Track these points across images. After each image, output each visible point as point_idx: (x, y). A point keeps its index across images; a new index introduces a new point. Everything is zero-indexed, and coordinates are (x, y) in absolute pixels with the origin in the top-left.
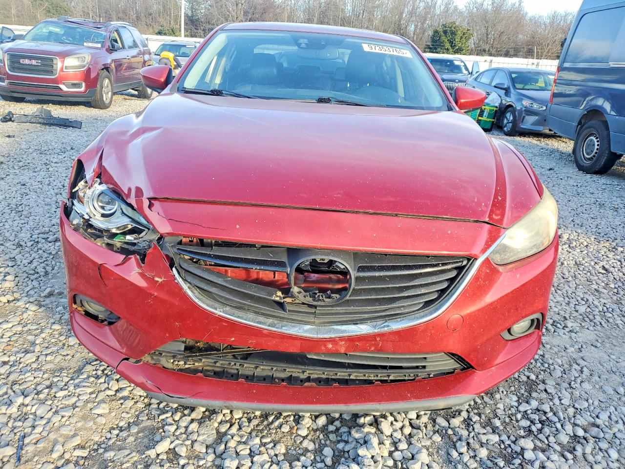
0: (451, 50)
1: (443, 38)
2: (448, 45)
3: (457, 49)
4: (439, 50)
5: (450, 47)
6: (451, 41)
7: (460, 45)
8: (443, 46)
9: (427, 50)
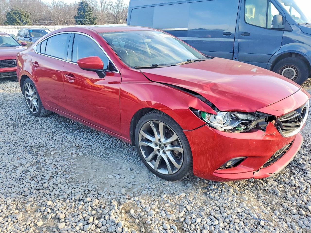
0: (21, 23)
1: (14, 16)
2: (18, 21)
3: (25, 22)
4: (14, 23)
5: (20, 22)
6: (19, 18)
7: (25, 20)
8: (16, 21)
9: (6, 24)
